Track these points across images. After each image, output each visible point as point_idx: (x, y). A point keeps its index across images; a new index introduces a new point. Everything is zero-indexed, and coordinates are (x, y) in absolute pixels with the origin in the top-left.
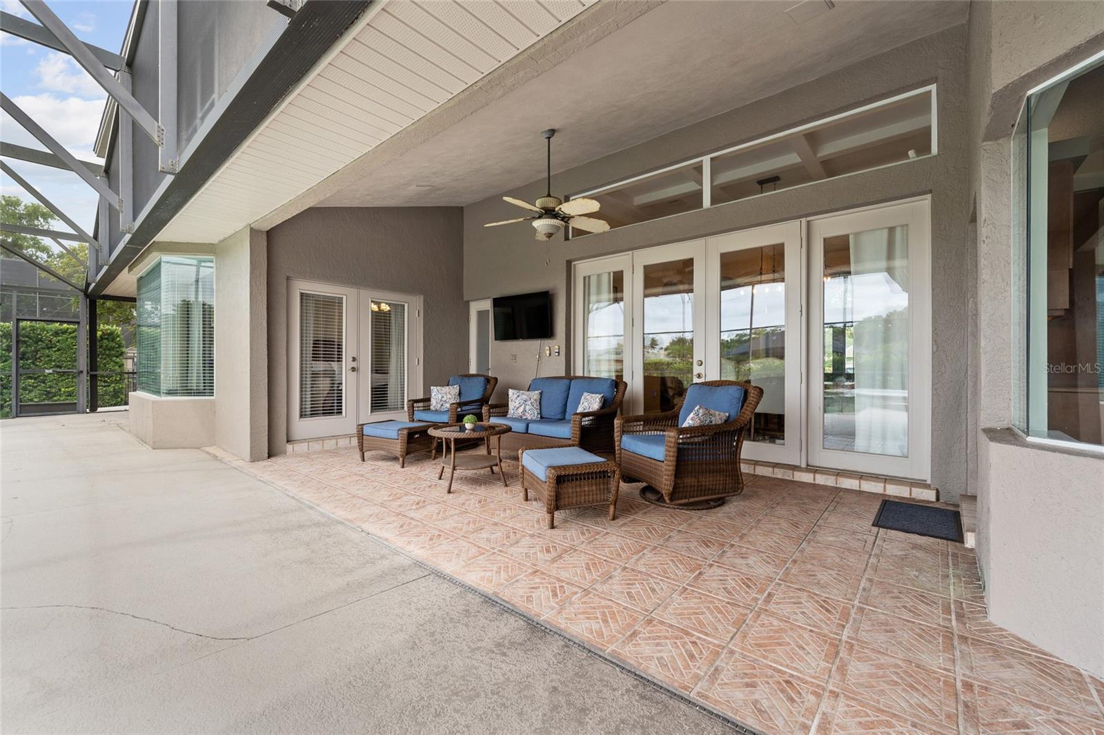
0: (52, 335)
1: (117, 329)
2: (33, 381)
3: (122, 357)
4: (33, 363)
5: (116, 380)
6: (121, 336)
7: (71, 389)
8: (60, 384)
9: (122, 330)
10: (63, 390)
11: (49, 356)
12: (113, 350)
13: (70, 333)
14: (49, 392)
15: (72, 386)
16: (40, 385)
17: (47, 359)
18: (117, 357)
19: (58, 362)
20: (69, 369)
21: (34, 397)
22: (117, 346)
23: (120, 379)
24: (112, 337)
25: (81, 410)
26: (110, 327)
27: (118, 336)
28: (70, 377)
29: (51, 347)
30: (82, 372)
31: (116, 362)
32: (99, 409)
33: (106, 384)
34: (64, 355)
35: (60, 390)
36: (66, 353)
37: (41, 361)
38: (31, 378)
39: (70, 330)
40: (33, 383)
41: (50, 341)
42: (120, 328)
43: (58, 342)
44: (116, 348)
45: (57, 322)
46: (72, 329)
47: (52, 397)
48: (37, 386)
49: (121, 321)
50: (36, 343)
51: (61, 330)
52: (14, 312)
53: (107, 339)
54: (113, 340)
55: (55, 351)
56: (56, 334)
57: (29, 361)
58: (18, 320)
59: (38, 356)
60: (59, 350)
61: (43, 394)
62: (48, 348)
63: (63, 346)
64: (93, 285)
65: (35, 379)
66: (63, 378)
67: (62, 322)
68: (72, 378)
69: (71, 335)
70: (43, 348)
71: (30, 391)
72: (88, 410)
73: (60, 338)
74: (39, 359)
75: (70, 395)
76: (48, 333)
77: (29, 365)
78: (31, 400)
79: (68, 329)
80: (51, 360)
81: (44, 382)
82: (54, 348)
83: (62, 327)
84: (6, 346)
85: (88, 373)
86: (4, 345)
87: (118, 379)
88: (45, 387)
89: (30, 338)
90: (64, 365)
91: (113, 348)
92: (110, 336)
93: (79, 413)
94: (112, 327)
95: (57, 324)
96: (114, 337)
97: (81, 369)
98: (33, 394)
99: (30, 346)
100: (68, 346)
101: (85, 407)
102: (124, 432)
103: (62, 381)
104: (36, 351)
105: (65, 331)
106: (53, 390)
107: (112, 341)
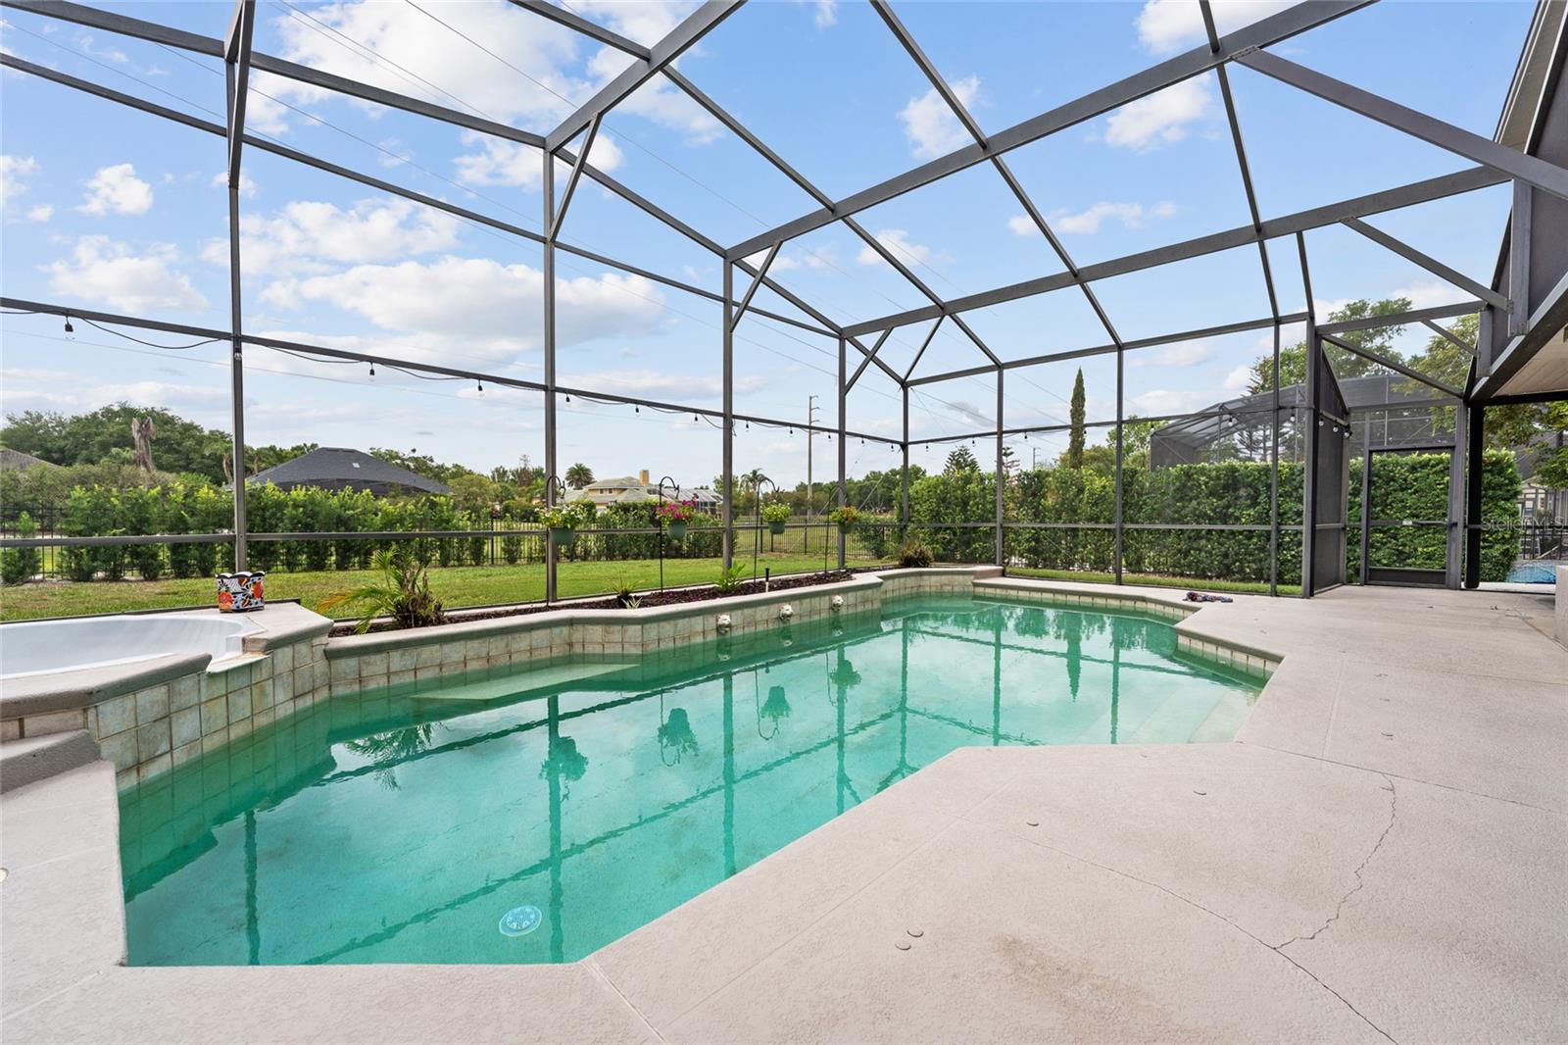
0: (1408, 471)
1: (1509, 454)
2: (1381, 535)
3: (1515, 501)
4: (1382, 511)
5: (1503, 538)
6: (1515, 466)
7: (1430, 549)
8: (1416, 541)
9: (1517, 456)
10: (1420, 549)
11: (1403, 501)
12: (1501, 490)
13: (1433, 466)
14: (1401, 552)
15: (1434, 545)
16: (1390, 542)
17: (1400, 505)
18: (1507, 500)
19: (1416, 509)
20: (1429, 519)
21: (1382, 557)
22: (1507, 481)
23: (1512, 537)
24: (1498, 467)
25: (1452, 583)
26: (1495, 452)
27: (1510, 465)
28: (1431, 531)
29: (1407, 489)
30: (1456, 524)
31: (1504, 509)
32: (1482, 585)
33: (1486, 544)
34: (1423, 499)
35: (1416, 550)
36: (1426, 496)
37: (1393, 508)
38: (1381, 532)
39: (1432, 462)
40: (1382, 538)
41: (1405, 480)
42: (1513, 452)
43: (1415, 480)
44: (1507, 485)
45: (1415, 449)
46: (1435, 459)
47: (1405, 560)
48: (1386, 543)
49: (1511, 441)
50: (1388, 483)
51: (1420, 463)
52: (1367, 441)
53: (1489, 471)
54: (1501, 472)
55: (1411, 494)
56: (1413, 469)
57: (1378, 509)
58: (1371, 452)
59: (1388, 502)
60: (1416, 492)
61: (1394, 555)
62: (1402, 490)
63: (1423, 485)
64: (1484, 380)
65: (1384, 533)
66: (1421, 532)
67: (1423, 450)
68: (1434, 533)
69: (1434, 469)
70: (1395, 490)
71: (1378, 549)
72: (1463, 585)
73: (1419, 475)
74: (1390, 505)
75: (1429, 558)
76: (1402, 468)
77: (1377, 514)
78: (1379, 561)
79: (1430, 460)
80: (1405, 507)
81: (1395, 538)
82: (1410, 489)
83: (1421, 459)
84: (1353, 489)
85: (1465, 527)
86: (1350, 488)
87: (1507, 536)
88: (1397, 545)
89: (1380, 478)
90: (1423, 514)
91: (1500, 486)
92: (1499, 466)
93: (1449, 588)
94: (1500, 450)
95: (1415, 456)
96: (1502, 468)
97: (1454, 520)
98: (1381, 553)
99: (1380, 488)
100: (1430, 485)
101: (1459, 579)
102: (1542, 636)
103: (1419, 536)
104: (1387, 494)
105: (1425, 465)
106: (1407, 550)
107: (1499, 474)
